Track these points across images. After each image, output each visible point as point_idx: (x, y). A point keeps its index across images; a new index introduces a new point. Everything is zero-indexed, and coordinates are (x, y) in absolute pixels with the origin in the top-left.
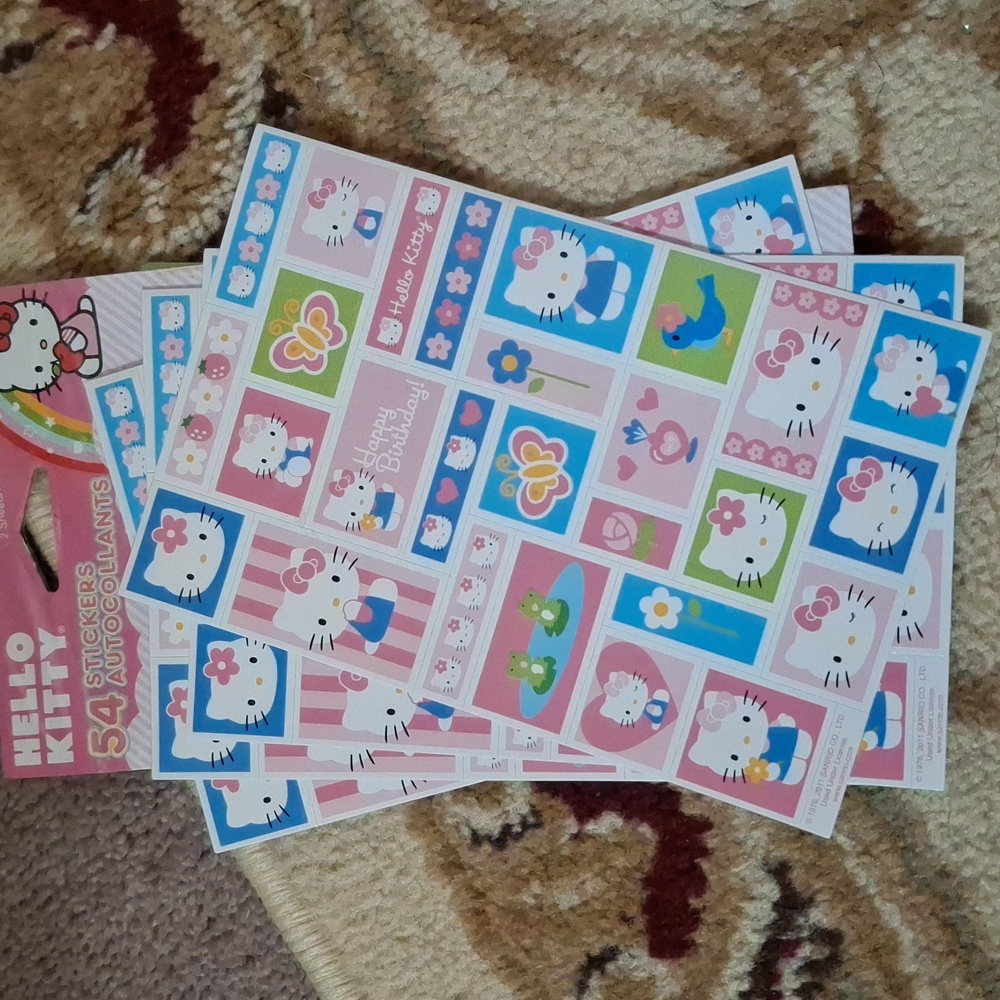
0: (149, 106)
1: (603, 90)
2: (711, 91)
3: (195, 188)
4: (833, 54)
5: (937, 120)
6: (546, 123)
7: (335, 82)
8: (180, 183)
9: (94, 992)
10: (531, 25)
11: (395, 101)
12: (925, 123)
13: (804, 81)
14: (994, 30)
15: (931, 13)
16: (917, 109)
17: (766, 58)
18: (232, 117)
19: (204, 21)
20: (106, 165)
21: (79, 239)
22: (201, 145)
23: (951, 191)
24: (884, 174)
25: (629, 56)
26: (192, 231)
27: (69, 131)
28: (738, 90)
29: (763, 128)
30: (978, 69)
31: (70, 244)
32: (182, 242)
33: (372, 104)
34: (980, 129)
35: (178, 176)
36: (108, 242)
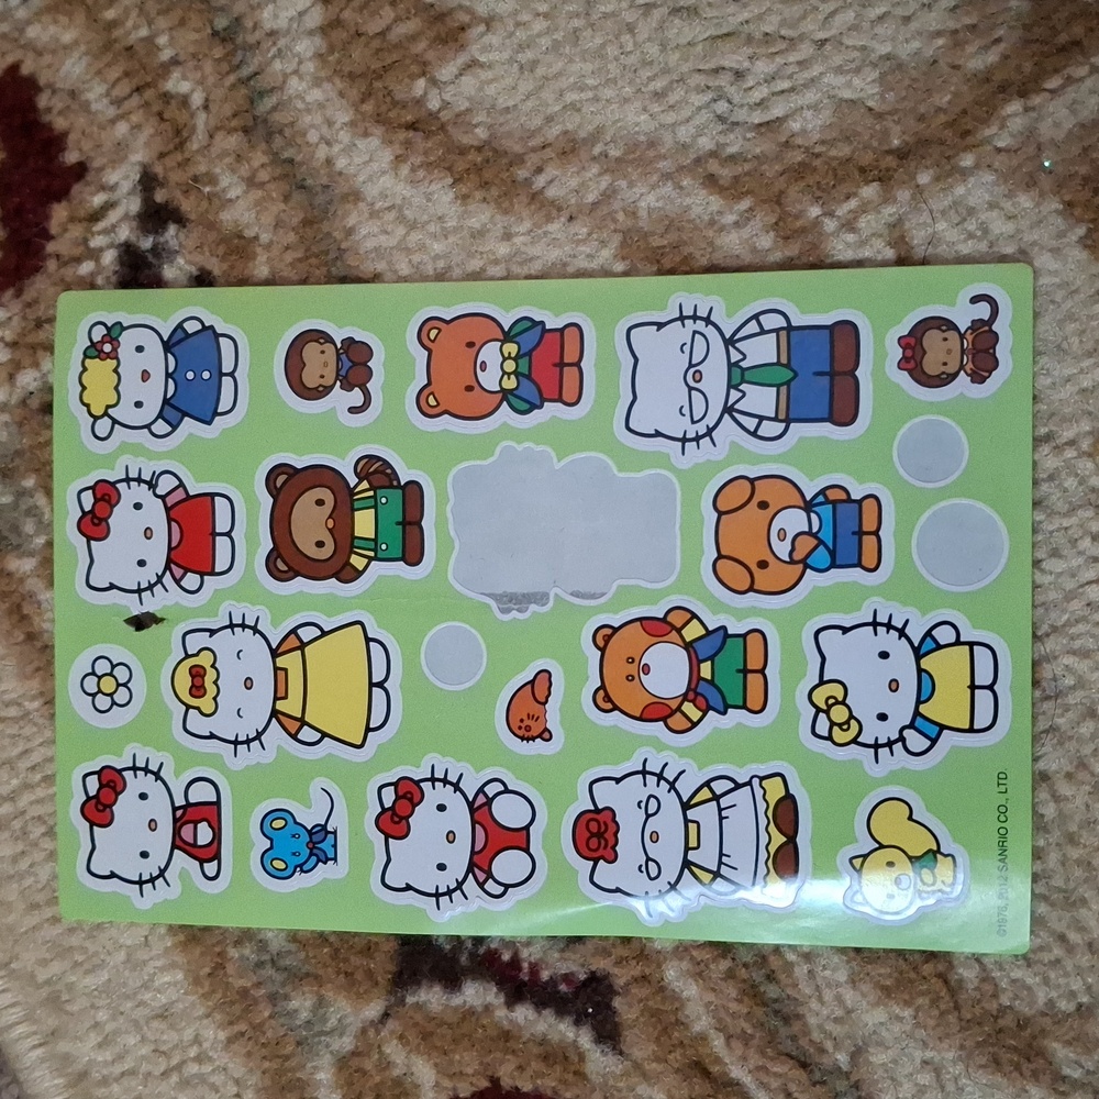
1: (570, 221)
2: (710, 233)
4: (870, 191)
7: (232, 194)
8: (31, 314)
10: (482, 133)
11: (307, 223)
13: (830, 225)
14: (1083, 170)
15: (1001, 144)
17: (782, 192)
18: (99, 233)
19: (68, 107)
22: (59, 268)
25: (605, 181)
28: (746, 232)
30: (1059, 220)
32: (31, 389)
33: (278, 225)
34: (1058, 299)
35: (29, 305)
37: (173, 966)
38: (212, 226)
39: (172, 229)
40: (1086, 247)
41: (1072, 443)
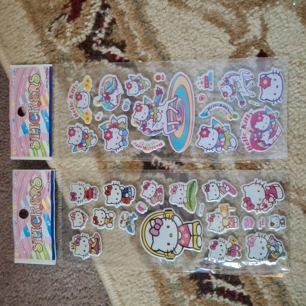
0: (70, 4)
1: (193, 12)
2: (222, 15)
3: (80, 28)
4: (257, 8)
5: (283, 29)
6: (176, 19)
7: (121, 2)
8: (76, 26)
11: (136, 9)
12: (280, 30)
13: (248, 15)
14: (302, 6)
16: (278, 26)
17: (238, 7)
18: (92, 9)
20: (57, 19)
21: (48, 38)
22: (83, 17)
23: (284, 49)
24: (267, 43)
25: (201, 3)
26: (78, 39)
27: (48, 9)
28: (230, 15)
29: (235, 27)
30: (296, 16)
31: (45, 39)
32: (75, 42)
33: (130, 9)
34: (294, 33)
35: (76, 24)
36: (55, 40)
37: (95, 167)
38: (116, 9)
39: (108, 9)
40: (301, 22)
41: (295, 63)
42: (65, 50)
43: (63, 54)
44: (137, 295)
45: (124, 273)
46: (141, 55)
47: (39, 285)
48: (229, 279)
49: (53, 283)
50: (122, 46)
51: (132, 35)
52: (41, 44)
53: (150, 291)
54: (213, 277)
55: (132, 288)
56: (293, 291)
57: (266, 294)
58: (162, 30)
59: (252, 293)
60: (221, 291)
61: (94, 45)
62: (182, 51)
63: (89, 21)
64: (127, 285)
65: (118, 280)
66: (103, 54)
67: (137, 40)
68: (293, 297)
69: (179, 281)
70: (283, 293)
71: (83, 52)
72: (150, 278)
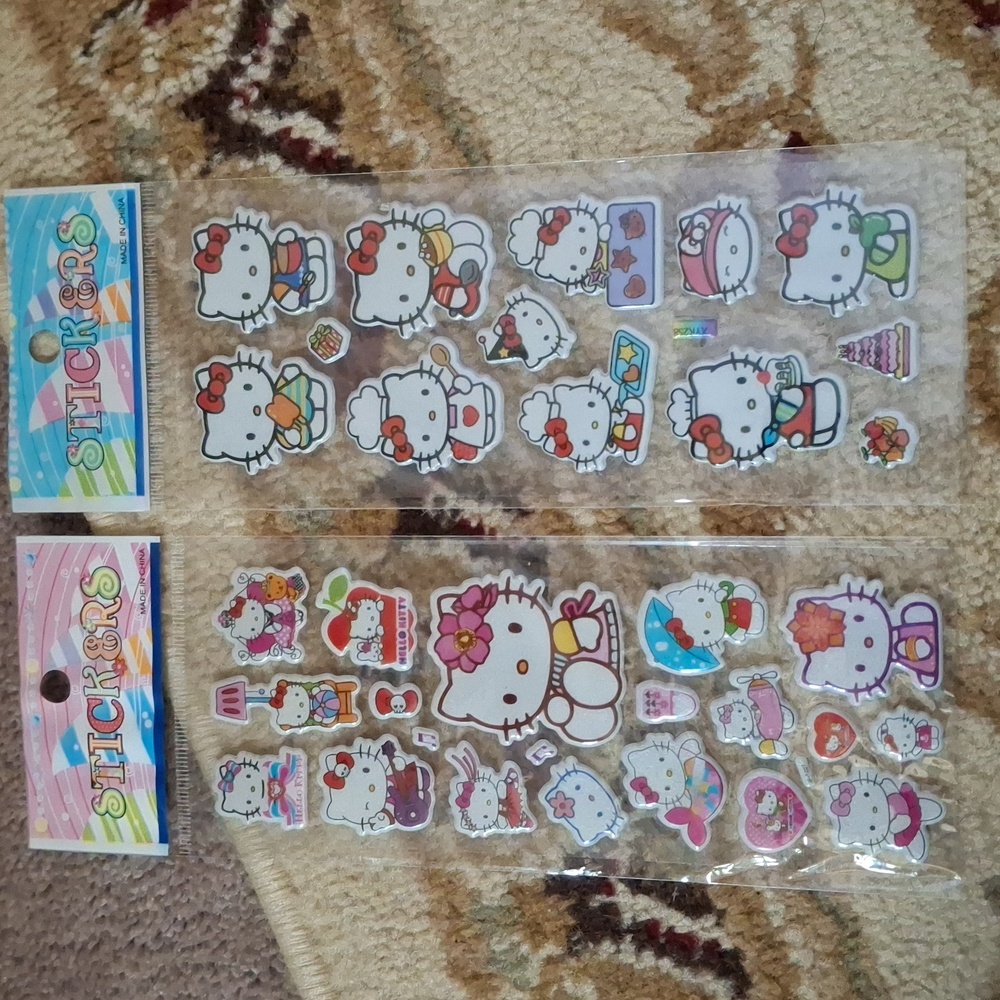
2: (664, 12)
3: (188, 45)
5: (869, 64)
6: (513, 22)
8: (176, 39)
9: (15, 764)
12: (857, 66)
13: (752, 13)
16: (851, 51)
20: (112, 14)
21: (79, 79)
22: (199, 7)
24: (814, 109)
26: (181, 85)
28: (691, 14)
29: (709, 52)
30: (912, 21)
31: (71, 83)
32: (171, 93)
34: (905, 77)
35: (175, 31)
36: (105, 86)
37: (239, 514)
40: (929, 41)
42: (139, 120)
43: (131, 133)
44: (373, 941)
45: (330, 871)
46: (390, 143)
47: (51, 902)
48: (675, 894)
49: (95, 898)
50: (328, 110)
51: (363, 75)
52: (58, 99)
53: (416, 930)
54: (621, 887)
55: (356, 918)
56: (886, 938)
57: (795, 948)
58: (463, 60)
59: (749, 942)
60: (648, 935)
61: (237, 104)
62: (530, 129)
63: (218, 21)
64: (340, 909)
65: (308, 893)
66: (265, 137)
67: (380, 89)
68: (885, 957)
69: (510, 897)
70: (851, 943)
71: (198, 125)
72: (414, 887)
